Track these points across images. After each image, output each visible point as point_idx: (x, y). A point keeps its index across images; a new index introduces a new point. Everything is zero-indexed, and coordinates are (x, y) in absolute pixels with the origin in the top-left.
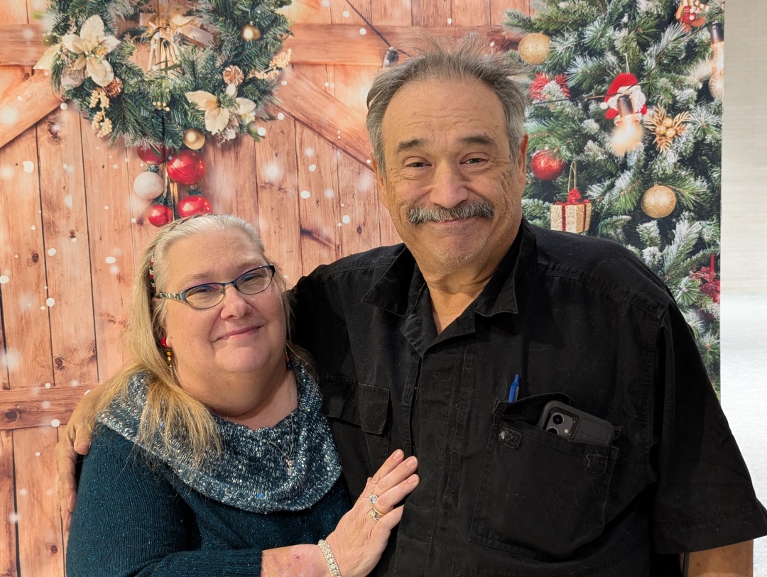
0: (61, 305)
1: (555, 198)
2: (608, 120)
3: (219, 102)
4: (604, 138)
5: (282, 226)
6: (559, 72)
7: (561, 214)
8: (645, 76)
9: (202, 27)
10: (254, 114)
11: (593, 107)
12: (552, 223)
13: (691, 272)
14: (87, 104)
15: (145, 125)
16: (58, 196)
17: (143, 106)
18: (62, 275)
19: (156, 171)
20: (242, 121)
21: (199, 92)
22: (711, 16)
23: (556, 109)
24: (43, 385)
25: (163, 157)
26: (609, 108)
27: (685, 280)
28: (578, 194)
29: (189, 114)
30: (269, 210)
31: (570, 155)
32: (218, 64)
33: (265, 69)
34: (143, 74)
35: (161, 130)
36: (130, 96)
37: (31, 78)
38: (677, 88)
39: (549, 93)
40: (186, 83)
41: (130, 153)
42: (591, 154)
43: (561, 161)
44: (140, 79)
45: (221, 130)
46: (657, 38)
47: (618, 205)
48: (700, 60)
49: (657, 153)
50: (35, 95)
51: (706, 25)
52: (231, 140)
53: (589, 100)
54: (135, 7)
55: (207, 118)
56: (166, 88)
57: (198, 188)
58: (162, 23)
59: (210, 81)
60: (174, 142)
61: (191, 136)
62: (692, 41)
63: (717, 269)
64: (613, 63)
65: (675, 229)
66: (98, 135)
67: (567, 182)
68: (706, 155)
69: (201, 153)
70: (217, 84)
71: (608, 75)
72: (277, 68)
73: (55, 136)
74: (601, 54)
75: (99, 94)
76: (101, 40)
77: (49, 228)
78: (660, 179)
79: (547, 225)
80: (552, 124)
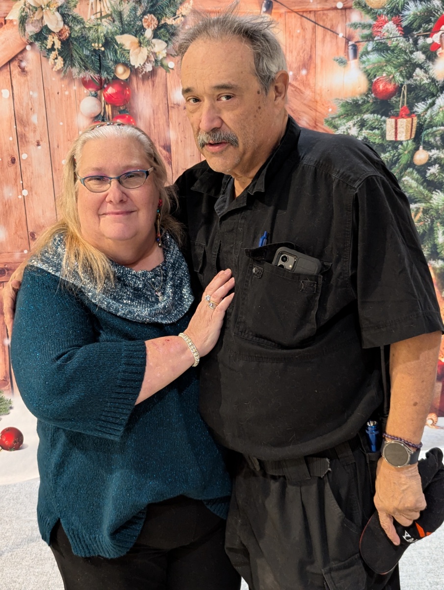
0: (32, 195)
1: (390, 114)
2: (432, 52)
3: (140, 43)
4: (429, 66)
5: (186, 137)
6: (396, 14)
7: (394, 126)
10: (165, 51)
11: (421, 42)
12: (387, 133)
14: (45, 46)
15: (87, 62)
16: (27, 115)
17: (85, 47)
18: (32, 173)
19: (96, 96)
20: (157, 57)
21: (126, 36)
23: (392, 44)
24: (22, 251)
25: (101, 85)
26: (433, 42)
28: (408, 111)
29: (119, 52)
30: (177, 124)
31: (402, 80)
32: (139, 13)
33: (174, 16)
34: (84, 22)
35: (99, 65)
36: (76, 39)
37: (4, 26)
39: (388, 31)
40: (115, 28)
41: (76, 83)
42: (418, 78)
43: (395, 84)
44: (82, 26)
45: (142, 65)
47: (437, 119)
50: (8, 40)
52: (149, 72)
53: (418, 36)
55: (132, 56)
56: (101, 33)
57: (126, 108)
59: (133, 27)
60: (108, 74)
61: (120, 69)
64: (438, 6)
66: (54, 69)
67: (399, 101)
69: (128, 82)
70: (138, 29)
72: (182, 16)
73: (23, 70)
75: (53, 38)
77: (21, 138)
79: (383, 135)
80: (389, 55)
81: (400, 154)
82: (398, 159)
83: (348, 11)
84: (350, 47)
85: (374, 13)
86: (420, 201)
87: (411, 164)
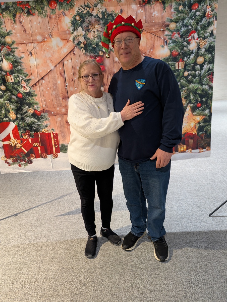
0: (78, 89)
1: (176, 61)
2: (189, 42)
4: (188, 46)
6: (178, 31)
7: (178, 65)
8: (197, 31)
9: (101, 27)
11: (186, 39)
12: (176, 67)
13: (207, 76)
14: (80, 47)
15: (91, 51)
16: (76, 67)
17: (91, 46)
22: (214, 15)
23: (177, 40)
25: (95, 57)
26: (189, 39)
27: (205, 78)
28: (182, 60)
29: (100, 47)
31: (180, 51)
35: (94, 51)
36: (88, 44)
37: (69, 42)
38: (205, 33)
39: (176, 37)
40: (99, 41)
41: (89, 57)
42: (185, 50)
43: (178, 52)
44: (90, 40)
46: (201, 21)
47: (191, 62)
48: (211, 26)
49: (200, 49)
50: (70, 45)
51: (213, 17)
53: (185, 37)
54: (88, 24)
56: (95, 42)
57: (102, 63)
58: (93, 27)
60: (97, 54)
61: (100, 52)
62: (209, 21)
63: (213, 75)
64: (190, 28)
65: (203, 66)
66: (82, 53)
67: (179, 57)
68: (211, 49)
69: (103, 56)
71: (189, 31)
73: (74, 54)
74: (188, 26)
75: (82, 44)
76: (82, 32)
78: (201, 55)
79: (175, 68)
80: (176, 44)
81: (180, 73)
82: (179, 74)
83: (164, 31)
84: (165, 42)
85: (172, 31)
86: (186, 87)
87: (183, 76)
